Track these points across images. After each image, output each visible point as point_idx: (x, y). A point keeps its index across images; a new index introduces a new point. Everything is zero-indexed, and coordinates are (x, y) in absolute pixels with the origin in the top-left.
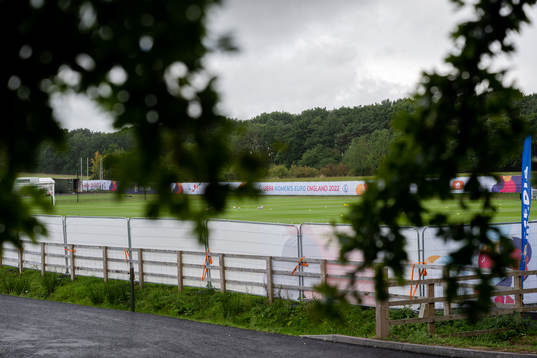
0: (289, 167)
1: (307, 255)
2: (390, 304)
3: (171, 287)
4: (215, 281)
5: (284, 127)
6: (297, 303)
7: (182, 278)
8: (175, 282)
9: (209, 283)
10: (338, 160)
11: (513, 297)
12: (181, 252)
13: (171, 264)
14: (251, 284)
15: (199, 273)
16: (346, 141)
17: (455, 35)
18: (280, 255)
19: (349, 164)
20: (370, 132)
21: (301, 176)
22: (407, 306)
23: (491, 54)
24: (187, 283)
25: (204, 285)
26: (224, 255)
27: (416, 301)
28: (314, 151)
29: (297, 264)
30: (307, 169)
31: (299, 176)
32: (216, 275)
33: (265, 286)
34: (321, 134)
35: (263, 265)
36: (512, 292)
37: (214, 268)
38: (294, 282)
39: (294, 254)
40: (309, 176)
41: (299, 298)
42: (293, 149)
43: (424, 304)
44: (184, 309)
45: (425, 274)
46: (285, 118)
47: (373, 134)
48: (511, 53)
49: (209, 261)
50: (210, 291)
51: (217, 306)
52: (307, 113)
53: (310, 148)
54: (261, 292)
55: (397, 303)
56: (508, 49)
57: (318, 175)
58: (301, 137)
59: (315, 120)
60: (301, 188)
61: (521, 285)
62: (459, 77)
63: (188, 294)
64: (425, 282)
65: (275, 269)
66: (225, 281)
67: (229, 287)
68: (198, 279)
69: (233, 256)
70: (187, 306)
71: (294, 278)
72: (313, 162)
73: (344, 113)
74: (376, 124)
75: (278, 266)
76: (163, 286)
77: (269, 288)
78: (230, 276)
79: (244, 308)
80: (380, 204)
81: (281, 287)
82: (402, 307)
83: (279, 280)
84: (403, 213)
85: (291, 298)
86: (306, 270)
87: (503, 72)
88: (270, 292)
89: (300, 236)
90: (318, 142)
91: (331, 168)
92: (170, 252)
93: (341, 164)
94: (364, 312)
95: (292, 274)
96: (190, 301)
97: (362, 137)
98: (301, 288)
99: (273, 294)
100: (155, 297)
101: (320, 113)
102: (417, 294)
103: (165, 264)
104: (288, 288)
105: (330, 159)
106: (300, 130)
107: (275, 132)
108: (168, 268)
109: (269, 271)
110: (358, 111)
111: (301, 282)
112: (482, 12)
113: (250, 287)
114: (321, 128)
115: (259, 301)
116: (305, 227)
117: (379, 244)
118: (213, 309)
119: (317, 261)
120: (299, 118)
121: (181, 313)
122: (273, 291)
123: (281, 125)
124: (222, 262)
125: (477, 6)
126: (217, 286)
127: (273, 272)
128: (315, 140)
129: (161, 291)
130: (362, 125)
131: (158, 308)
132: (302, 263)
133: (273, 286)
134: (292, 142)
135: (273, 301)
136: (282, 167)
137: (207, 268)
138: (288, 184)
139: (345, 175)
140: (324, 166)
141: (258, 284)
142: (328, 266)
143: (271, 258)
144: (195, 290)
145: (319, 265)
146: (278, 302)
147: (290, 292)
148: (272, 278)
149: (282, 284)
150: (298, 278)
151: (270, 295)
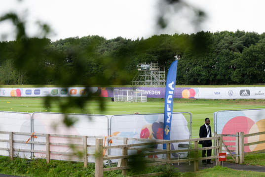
1: (37, 131)
6: (29, 160)
18: (19, 131)
29: (30, 137)
33: (8, 150)
35: (7, 137)
38: (28, 147)
39: (29, 131)
41: (31, 157)
43: (121, 159)
45: (112, 143)
54: (6, 154)
65: (15, 139)
71: (28, 145)
75: (17, 138)
77: (11, 151)
81: (19, 151)
83: (18, 147)
85: (26, 157)
86: (36, 140)
88: (11, 153)
89: (32, 120)
94: (74, 165)
95: (26, 143)
98: (32, 151)
99: (13, 155)
104: (24, 151)
109: (11, 141)
111: (32, 147)
115: (4, 159)
116: (36, 114)
119: (43, 135)
122: (13, 153)
127: (13, 142)
132: (33, 136)
133: (13, 150)
141: (4, 149)
142: (51, 138)
143: (13, 133)
145: (45, 137)
146: (17, 160)
147: (25, 153)
148: (13, 145)
149: (21, 149)
150: (30, 145)
151: (11, 155)
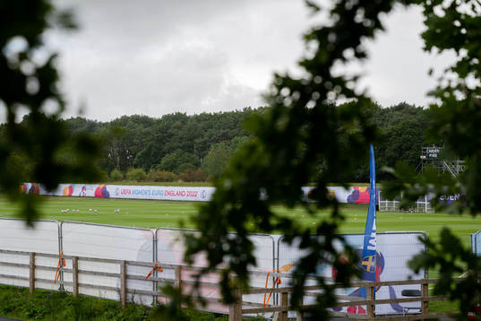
0: (147, 171)
1: (162, 260)
2: (244, 312)
3: (23, 289)
4: (68, 284)
5: (144, 130)
6: (150, 309)
7: (34, 280)
8: (27, 284)
9: (62, 286)
10: (197, 165)
11: (365, 307)
12: (34, 254)
13: (23, 266)
14: (104, 288)
15: (52, 276)
16: (205, 147)
17: (308, 38)
18: (135, 260)
19: (208, 170)
20: (231, 139)
21: (159, 181)
22: (260, 314)
23: (344, 60)
24: (38, 285)
25: (56, 288)
26: (77, 258)
27: (270, 309)
28: (173, 156)
29: (151, 269)
30: (166, 174)
31: (156, 181)
32: (69, 278)
33: (119, 291)
34: (181, 138)
35: (117, 269)
36: (365, 303)
37: (67, 270)
38: (148, 287)
39: (149, 260)
40: (167, 180)
41: (153, 304)
42: (153, 153)
43: (277, 313)
44: (35, 312)
45: (280, 283)
46: (145, 121)
47: (232, 141)
48: (364, 59)
49: (62, 263)
50: (62, 294)
51: (69, 310)
52: (167, 118)
53: (169, 152)
54: (114, 296)
55: (251, 311)
56: (361, 55)
57: (177, 180)
58: (161, 141)
59: (175, 125)
60: (159, 193)
61: (374, 296)
62: (312, 82)
63: (40, 297)
64: (278, 290)
65: (129, 273)
66: (78, 285)
67: (82, 291)
68: (50, 282)
69: (87, 259)
70: (38, 309)
71: (148, 283)
72: (172, 167)
73: (204, 119)
74: (236, 130)
76: (15, 289)
77: (123, 292)
78: (83, 279)
79: (97, 312)
80: (228, 207)
81: (135, 292)
82: (256, 315)
83: (133, 285)
84: (252, 218)
85: (145, 303)
86: (161, 275)
87: (355, 79)
88: (123, 296)
89: (155, 241)
90: (179, 147)
91: (189, 172)
92: (22, 253)
93: (200, 170)
95: (146, 279)
96: (41, 304)
97: (222, 143)
98: (155, 293)
99: (126, 300)
100: (6, 298)
101: (180, 117)
102: (271, 302)
103: (17, 265)
104: (142, 293)
105: (188, 164)
106: (160, 134)
107: (134, 135)
108: (21, 269)
109: (123, 276)
110: (217, 117)
111: (155, 287)
112: (337, 17)
113: (103, 292)
114: (181, 133)
115: (111, 305)
116: (161, 232)
117: (226, 247)
118: (65, 313)
119: (171, 267)
120: (159, 122)
121: (31, 316)
122: (126, 296)
123: (140, 128)
124: (76, 265)
125: (333, 12)
126: (70, 289)
127: (126, 277)
128: (175, 144)
129: (12, 294)
130: (222, 131)
131: (8, 311)
132: (157, 268)
133: (126, 291)
134: (151, 146)
135: (126, 306)
136: (140, 170)
137: (60, 270)
138: (146, 188)
139: (204, 181)
140: (182, 171)
141: (111, 289)
142: (183, 272)
143: (126, 262)
144: (47, 293)
145: (173, 271)
146: (132, 307)
147: (143, 297)
148: (125, 282)
149: (136, 289)
150: (152, 283)
151: (123, 300)
